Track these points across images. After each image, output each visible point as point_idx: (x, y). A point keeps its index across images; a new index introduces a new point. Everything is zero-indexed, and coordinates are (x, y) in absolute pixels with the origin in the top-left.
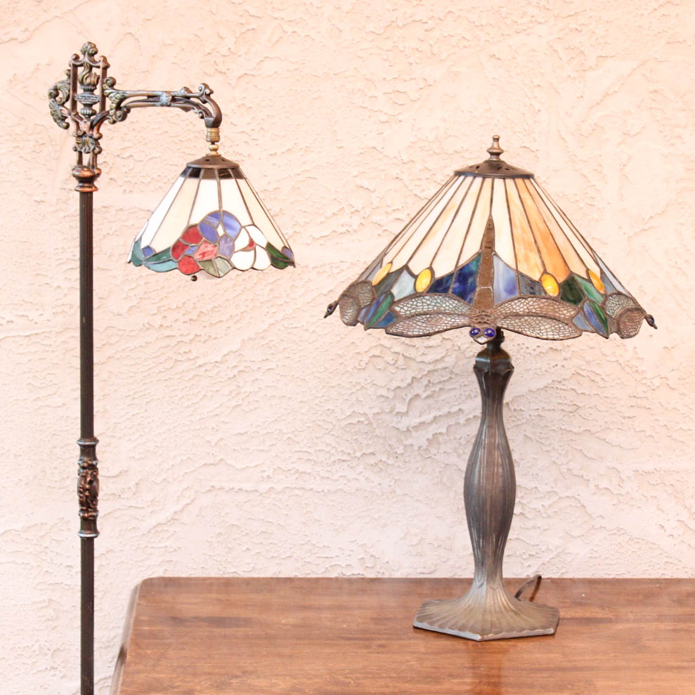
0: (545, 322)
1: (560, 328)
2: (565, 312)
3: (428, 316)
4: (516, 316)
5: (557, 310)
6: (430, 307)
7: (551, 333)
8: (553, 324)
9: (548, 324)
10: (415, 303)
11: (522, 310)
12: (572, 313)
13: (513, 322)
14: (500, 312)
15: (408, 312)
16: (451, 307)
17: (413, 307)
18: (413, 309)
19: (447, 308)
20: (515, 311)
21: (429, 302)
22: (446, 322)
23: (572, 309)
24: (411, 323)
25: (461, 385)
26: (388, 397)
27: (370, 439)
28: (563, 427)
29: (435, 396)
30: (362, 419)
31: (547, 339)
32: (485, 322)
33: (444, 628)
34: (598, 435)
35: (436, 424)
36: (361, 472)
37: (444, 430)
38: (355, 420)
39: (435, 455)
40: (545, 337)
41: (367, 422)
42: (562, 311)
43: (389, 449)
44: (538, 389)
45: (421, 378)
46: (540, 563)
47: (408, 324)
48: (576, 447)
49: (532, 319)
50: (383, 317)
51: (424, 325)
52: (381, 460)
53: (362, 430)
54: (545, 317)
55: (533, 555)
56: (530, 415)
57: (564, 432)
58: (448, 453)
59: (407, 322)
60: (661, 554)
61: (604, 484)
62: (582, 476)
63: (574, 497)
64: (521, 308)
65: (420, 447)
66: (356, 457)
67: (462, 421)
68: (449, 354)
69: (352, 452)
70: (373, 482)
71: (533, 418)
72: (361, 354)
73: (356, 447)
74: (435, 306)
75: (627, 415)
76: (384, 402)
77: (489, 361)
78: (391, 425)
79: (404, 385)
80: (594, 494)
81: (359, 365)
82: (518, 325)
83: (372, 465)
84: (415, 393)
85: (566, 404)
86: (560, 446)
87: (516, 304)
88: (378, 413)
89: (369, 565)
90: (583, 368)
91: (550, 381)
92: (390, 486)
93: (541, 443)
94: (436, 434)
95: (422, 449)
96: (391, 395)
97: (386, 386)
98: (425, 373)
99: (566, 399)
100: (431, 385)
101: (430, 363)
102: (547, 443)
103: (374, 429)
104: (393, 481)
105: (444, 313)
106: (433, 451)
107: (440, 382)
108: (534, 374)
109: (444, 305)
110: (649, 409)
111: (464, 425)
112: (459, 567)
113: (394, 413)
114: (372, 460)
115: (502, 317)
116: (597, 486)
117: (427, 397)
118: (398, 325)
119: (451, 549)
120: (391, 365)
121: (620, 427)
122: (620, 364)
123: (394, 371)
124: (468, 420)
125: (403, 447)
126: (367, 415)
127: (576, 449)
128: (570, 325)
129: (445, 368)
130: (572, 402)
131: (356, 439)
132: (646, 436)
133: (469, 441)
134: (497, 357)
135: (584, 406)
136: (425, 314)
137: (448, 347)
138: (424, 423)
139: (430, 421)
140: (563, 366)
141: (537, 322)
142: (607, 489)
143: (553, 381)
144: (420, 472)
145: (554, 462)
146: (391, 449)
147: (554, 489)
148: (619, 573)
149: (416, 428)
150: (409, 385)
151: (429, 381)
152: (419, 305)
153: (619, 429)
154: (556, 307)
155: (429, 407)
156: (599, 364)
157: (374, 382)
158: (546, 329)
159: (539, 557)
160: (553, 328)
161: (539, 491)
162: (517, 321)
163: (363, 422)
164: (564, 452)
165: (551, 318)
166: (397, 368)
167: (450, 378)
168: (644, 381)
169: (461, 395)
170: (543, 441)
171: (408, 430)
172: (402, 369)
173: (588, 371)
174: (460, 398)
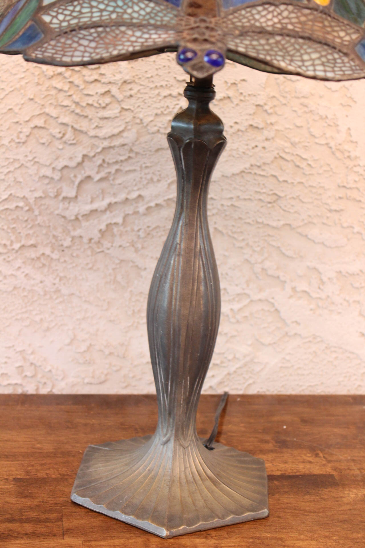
0: (310, 47)
1: (335, 59)
2: (342, 34)
3: (100, 29)
4: (260, 33)
5: (329, 29)
6: (105, 13)
7: (321, 68)
8: (324, 53)
9: (316, 51)
10: (78, 8)
11: (270, 23)
12: (354, 36)
13: (255, 43)
14: (233, 23)
15: (65, 24)
16: (142, 13)
17: (75, 14)
18: (75, 17)
19: (135, 15)
20: (258, 24)
21: (102, 6)
22: (133, 39)
23: (352, 31)
24: (69, 42)
25: (141, 167)
26: (52, 178)
27: (31, 228)
28: (260, 220)
29: (111, 178)
30: (21, 204)
31: (314, 78)
32: (206, 40)
33: (114, 510)
34: (299, 230)
35: (111, 212)
36: (19, 268)
37: (120, 220)
38: (12, 206)
39: (108, 249)
40: (311, 73)
41: (27, 208)
42: (337, 31)
43: (54, 241)
44: (233, 175)
45: (94, 156)
46: (225, 372)
47: (64, 43)
48: (274, 243)
49: (288, 42)
50: (21, 34)
51: (93, 44)
52: (43, 254)
53: (21, 218)
54: (309, 39)
55: (217, 365)
56: (222, 205)
57: (260, 226)
58: (124, 248)
59: (63, 40)
60: (360, 364)
61: (302, 286)
62: (278, 277)
63: (267, 300)
64: (268, 20)
65: (90, 240)
66: (13, 249)
67: (142, 209)
68: (129, 127)
69: (8, 243)
70: (34, 279)
71: (226, 208)
72: (21, 124)
73: (13, 238)
74: (112, 12)
75: (334, 207)
76: (48, 184)
77: (192, 126)
78: (56, 212)
79: (73, 164)
80: (291, 297)
81: (18, 137)
82: (264, 50)
83: (33, 259)
84: (86, 175)
85: (264, 193)
86: (255, 242)
87: (259, 12)
88: (41, 197)
89: (29, 374)
90: (287, 150)
91: (248, 165)
92: (54, 284)
93: (234, 238)
94: (110, 224)
95: (93, 241)
96: (57, 176)
97: (50, 164)
98: (99, 150)
99: (265, 187)
100: (105, 165)
101: (105, 139)
102: (241, 238)
103: (36, 216)
104: (58, 279)
105: (130, 25)
106: (106, 244)
107: (116, 162)
108: (230, 156)
109: (129, 11)
110: (360, 201)
111: (144, 214)
112: (133, 377)
113: (61, 198)
114: (32, 254)
115: (237, 32)
116: (294, 289)
117: (101, 180)
118: (46, 45)
119: (124, 357)
120: (58, 139)
121: (325, 221)
122: (331, 148)
123: (61, 147)
124: (148, 209)
125: (70, 239)
126: (27, 199)
127: (273, 246)
128: (352, 56)
129: (124, 145)
130: (271, 190)
131: (14, 228)
132: (353, 233)
133: (149, 234)
134: (203, 122)
135: (286, 196)
136: (95, 26)
137: (127, 120)
138: (96, 211)
139: (103, 208)
140: (264, 148)
141: (297, 47)
142: (305, 292)
143: (252, 165)
144: (91, 269)
145: (247, 260)
146: (56, 241)
147: (246, 291)
148: (312, 384)
149: (87, 216)
150: (79, 164)
151: (104, 161)
152: (84, 10)
153: (324, 224)
154: (326, 23)
155: (103, 192)
156: (306, 146)
157: (36, 160)
158: (313, 60)
159: (224, 367)
160: (324, 59)
161: (228, 293)
162: (263, 42)
163: (22, 208)
164: (258, 249)
165: (320, 43)
166: (65, 143)
167: (129, 157)
168: (355, 169)
169: (141, 178)
170: (235, 236)
171: (77, 219)
172: (71, 144)
173: (293, 154)
174: (140, 182)
